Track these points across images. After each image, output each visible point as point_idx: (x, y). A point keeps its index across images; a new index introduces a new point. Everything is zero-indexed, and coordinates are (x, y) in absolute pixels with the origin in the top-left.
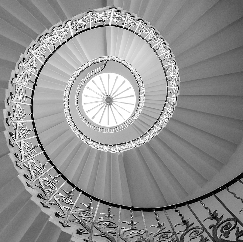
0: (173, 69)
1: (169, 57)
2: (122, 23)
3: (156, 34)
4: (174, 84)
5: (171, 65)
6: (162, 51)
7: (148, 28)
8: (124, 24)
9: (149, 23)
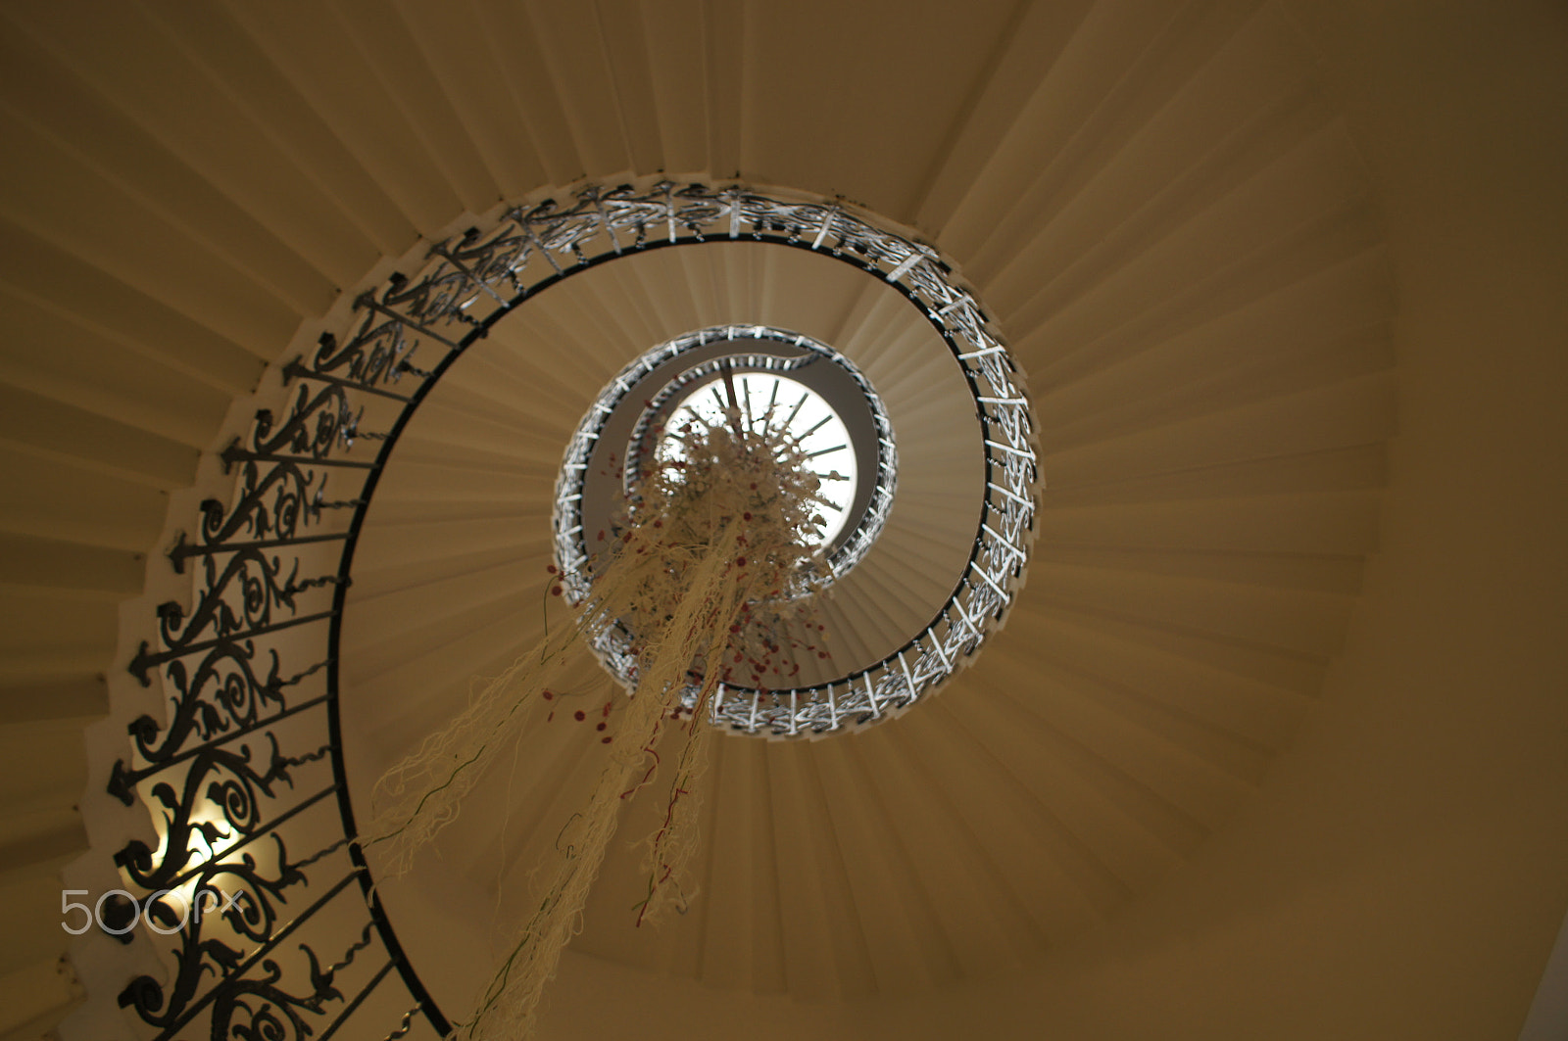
0: (1006, 566)
1: (1018, 521)
2: (936, 304)
3: (1024, 421)
4: (979, 616)
5: (1008, 552)
6: (1011, 481)
7: (1011, 386)
8: (942, 312)
9: (1026, 376)
